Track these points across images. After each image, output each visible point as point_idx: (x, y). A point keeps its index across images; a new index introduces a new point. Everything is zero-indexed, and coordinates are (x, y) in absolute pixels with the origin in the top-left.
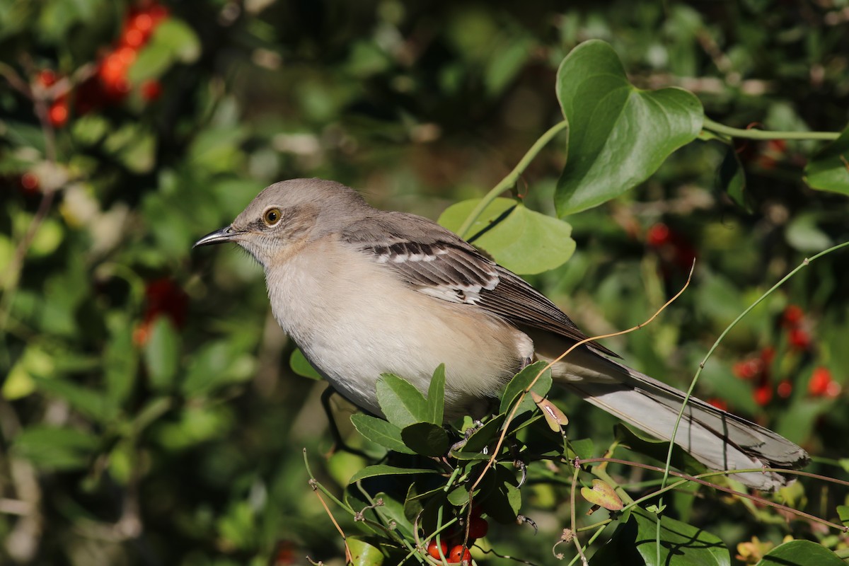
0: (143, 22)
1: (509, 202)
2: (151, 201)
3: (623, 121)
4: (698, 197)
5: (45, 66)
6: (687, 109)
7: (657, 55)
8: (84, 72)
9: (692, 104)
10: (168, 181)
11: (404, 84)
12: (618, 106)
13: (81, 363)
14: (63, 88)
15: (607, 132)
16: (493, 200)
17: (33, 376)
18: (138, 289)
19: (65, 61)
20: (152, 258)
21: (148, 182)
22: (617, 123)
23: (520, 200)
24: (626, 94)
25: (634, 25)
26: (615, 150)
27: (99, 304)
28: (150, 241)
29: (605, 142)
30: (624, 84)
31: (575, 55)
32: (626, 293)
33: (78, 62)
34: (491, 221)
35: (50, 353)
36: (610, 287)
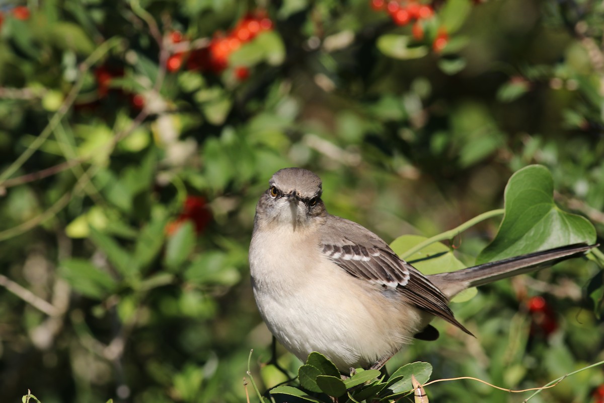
0: (253, 26)
1: (444, 248)
2: (212, 144)
3: (540, 226)
4: (573, 291)
5: (178, 27)
6: (586, 235)
7: (581, 187)
8: (201, 43)
9: (590, 233)
10: (228, 136)
11: (407, 135)
12: (541, 215)
13: (125, 231)
14: (184, 47)
15: (528, 229)
16: (435, 242)
17: (90, 227)
18: (182, 197)
19: (192, 31)
20: (198, 182)
21: (215, 131)
22: (536, 225)
23: (452, 249)
24: (549, 209)
25: (574, 161)
26: (528, 243)
27: (152, 197)
28: (202, 171)
29: (524, 235)
30: (550, 201)
31: (526, 171)
32: (501, 333)
33: (199, 35)
34: (428, 256)
35: (107, 216)
36: (492, 325)
